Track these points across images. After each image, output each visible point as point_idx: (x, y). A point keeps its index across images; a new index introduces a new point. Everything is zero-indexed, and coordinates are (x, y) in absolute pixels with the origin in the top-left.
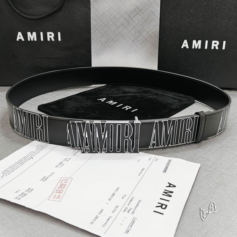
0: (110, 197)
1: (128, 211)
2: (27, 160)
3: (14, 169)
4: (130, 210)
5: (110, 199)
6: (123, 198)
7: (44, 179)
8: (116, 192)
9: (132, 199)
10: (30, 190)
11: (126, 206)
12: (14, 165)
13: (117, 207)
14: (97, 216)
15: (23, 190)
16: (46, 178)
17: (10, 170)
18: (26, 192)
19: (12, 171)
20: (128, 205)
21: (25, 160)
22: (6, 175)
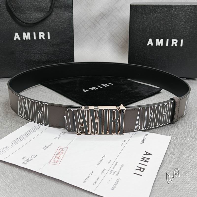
0: (98, 162)
1: (113, 173)
2: (31, 133)
3: (21, 140)
4: (115, 172)
5: (98, 164)
6: (109, 163)
7: (45, 148)
8: (103, 159)
9: (116, 163)
10: (34, 156)
11: (112, 169)
12: (21, 137)
13: (104, 170)
14: (88, 176)
15: (29, 157)
16: (46, 147)
17: (18, 141)
18: (31, 158)
19: (19, 141)
20: (114, 168)
21: (30, 132)
22: (15, 144)
